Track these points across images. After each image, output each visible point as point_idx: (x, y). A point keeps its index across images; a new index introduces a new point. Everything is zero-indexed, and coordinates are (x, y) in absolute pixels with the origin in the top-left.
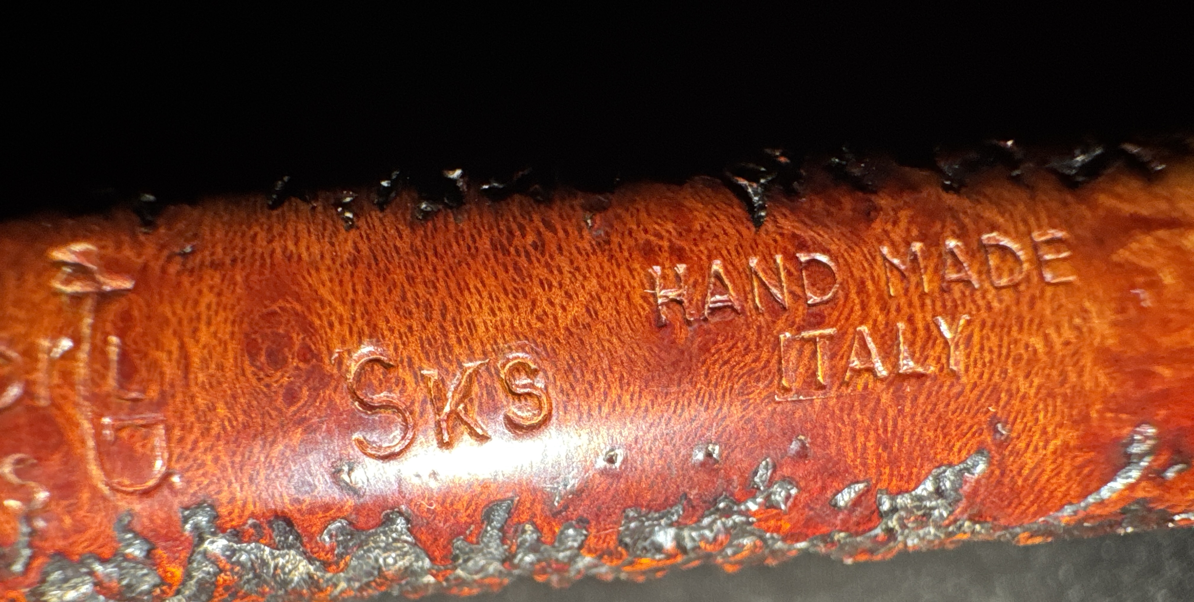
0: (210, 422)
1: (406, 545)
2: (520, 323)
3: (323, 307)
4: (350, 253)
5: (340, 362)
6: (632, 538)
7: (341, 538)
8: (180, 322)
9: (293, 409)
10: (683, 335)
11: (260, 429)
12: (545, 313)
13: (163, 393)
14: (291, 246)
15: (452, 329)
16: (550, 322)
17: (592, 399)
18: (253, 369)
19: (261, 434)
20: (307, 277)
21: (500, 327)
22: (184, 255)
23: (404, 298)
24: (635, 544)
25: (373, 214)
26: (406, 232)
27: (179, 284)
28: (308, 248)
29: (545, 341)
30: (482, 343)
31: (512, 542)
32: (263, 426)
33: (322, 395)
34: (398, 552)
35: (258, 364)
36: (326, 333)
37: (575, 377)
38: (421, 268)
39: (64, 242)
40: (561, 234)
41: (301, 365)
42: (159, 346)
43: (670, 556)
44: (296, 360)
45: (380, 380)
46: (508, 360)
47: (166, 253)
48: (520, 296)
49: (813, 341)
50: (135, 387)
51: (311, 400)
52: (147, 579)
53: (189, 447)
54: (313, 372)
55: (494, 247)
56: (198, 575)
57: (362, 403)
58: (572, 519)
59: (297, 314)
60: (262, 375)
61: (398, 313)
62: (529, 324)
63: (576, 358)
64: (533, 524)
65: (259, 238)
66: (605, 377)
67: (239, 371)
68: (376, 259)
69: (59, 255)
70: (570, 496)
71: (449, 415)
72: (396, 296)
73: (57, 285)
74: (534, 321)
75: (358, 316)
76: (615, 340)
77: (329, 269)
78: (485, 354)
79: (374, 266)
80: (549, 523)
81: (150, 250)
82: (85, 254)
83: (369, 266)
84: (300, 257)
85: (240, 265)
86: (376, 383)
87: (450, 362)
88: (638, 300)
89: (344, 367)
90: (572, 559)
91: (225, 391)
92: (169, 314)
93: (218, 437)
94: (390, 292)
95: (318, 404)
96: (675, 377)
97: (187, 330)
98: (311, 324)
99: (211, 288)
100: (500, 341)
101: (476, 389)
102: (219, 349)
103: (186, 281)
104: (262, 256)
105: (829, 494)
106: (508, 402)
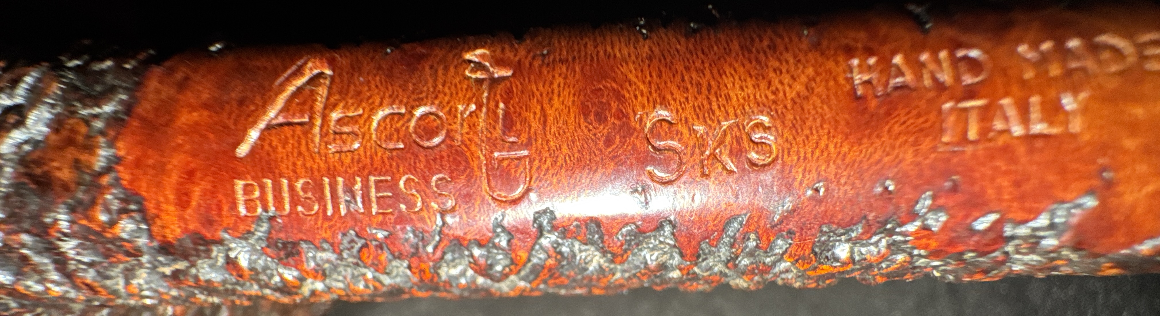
0: (557, 157)
1: (667, 246)
2: (761, 96)
3: (630, 85)
4: (647, 53)
5: (641, 119)
6: (820, 249)
7: (628, 238)
8: (541, 95)
9: (609, 150)
10: (873, 104)
11: (588, 162)
12: (777, 89)
13: (530, 138)
14: (609, 49)
15: (714, 99)
16: (781, 94)
17: (807, 147)
18: (586, 124)
19: (588, 165)
20: (621, 68)
21: (747, 98)
22: (544, 55)
23: (683, 80)
24: (821, 254)
25: (660, 30)
26: (683, 40)
27: (540, 72)
28: (620, 50)
29: (777, 108)
30: (734, 108)
31: (739, 246)
32: (590, 160)
33: (628, 141)
34: (661, 252)
35: (589, 120)
36: (632, 102)
37: (797, 131)
38: (694, 62)
39: (470, 49)
40: (787, 40)
41: (616, 122)
42: (528, 108)
43: (844, 264)
44: (613, 118)
45: (666, 132)
46: (751, 120)
47: (532, 54)
48: (761, 78)
49: (966, 110)
50: (512, 134)
51: (621, 144)
52: (502, 262)
53: (543, 173)
54: (623, 126)
55: (742, 48)
56: (535, 260)
57: (653, 147)
58: (784, 231)
59: (614, 90)
60: (591, 127)
61: (679, 89)
62: (767, 97)
63: (798, 118)
64: (757, 233)
65: (589, 46)
66: (817, 132)
67: (577, 125)
68: (663, 56)
69: (468, 56)
70: (785, 214)
71: (709, 157)
72: (678, 78)
73: (467, 73)
74: (769, 94)
75: (653, 91)
76: (825, 107)
77: (634, 63)
78: (736, 116)
79: (663, 60)
80: (767, 233)
81: (522, 52)
82: (482, 56)
83: (660, 61)
84: (615, 56)
85: (577, 61)
86: (663, 133)
87: (713, 121)
88: (841, 81)
89: (643, 123)
90: (774, 264)
91: (568, 138)
92: (535, 90)
93: (561, 167)
94: (674, 76)
95: (625, 147)
96: (867, 132)
97: (546, 100)
98: (624, 97)
99: (560, 75)
100: (747, 108)
101: (728, 138)
102: (566, 111)
103: (545, 71)
104: (591, 56)
105: (968, 221)
106: (750, 147)
